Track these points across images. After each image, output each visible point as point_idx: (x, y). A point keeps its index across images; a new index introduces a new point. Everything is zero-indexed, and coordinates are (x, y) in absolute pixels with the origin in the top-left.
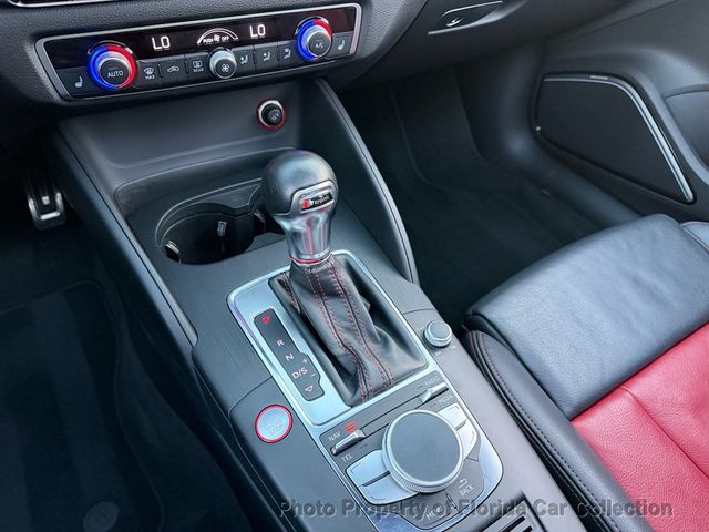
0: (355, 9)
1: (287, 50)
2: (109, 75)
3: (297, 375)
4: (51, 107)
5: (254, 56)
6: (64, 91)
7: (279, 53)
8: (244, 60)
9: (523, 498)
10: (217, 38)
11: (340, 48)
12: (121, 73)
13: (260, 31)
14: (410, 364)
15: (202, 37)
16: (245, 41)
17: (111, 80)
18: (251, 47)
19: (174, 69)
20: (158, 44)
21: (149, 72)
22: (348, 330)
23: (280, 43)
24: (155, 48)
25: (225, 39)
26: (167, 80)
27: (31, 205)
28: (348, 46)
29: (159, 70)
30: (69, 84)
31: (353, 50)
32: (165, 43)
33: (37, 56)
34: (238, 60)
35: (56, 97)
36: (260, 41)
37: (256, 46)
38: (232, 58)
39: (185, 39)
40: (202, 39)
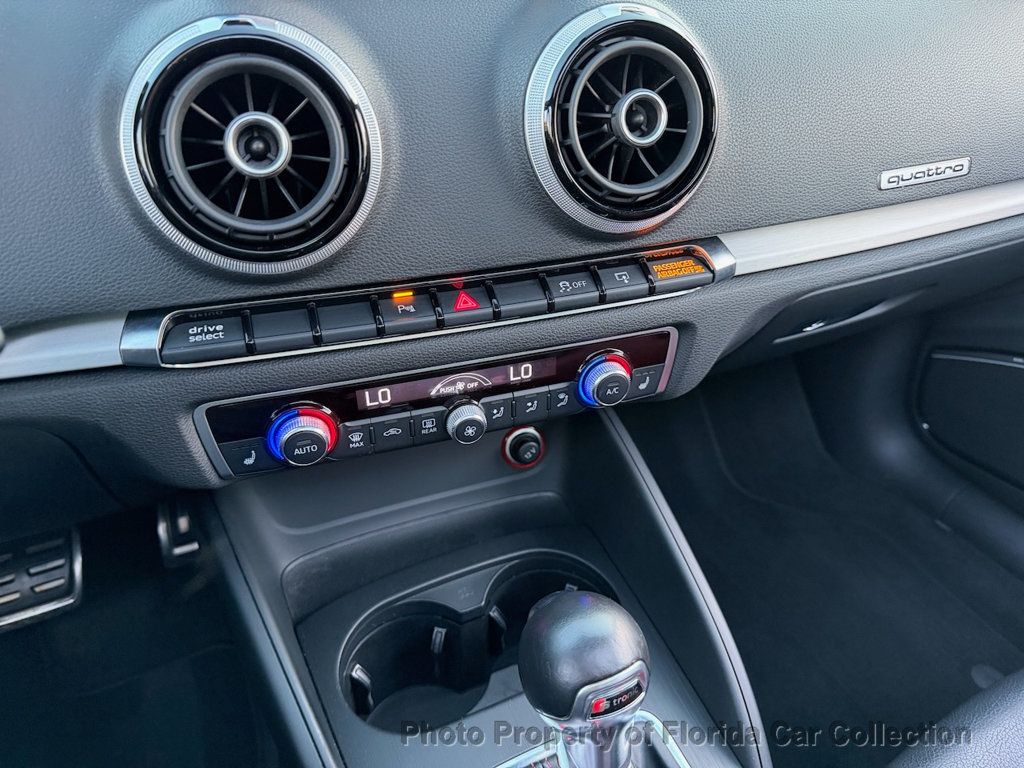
1: (561, 396)
2: (297, 452)
5: (513, 407)
6: (226, 469)
7: (550, 400)
10: (460, 386)
11: (643, 386)
12: (314, 448)
13: (525, 372)
15: (439, 386)
16: (502, 387)
17: (297, 458)
18: (509, 395)
19: (392, 431)
20: (374, 398)
21: (356, 437)
23: (552, 387)
24: (368, 404)
25: (471, 386)
26: (382, 445)
27: (162, 530)
28: (655, 382)
29: (370, 434)
30: (235, 461)
31: (661, 388)
32: (384, 396)
33: (197, 431)
34: (489, 415)
36: (524, 385)
37: (517, 394)
38: (480, 416)
40: (439, 388)
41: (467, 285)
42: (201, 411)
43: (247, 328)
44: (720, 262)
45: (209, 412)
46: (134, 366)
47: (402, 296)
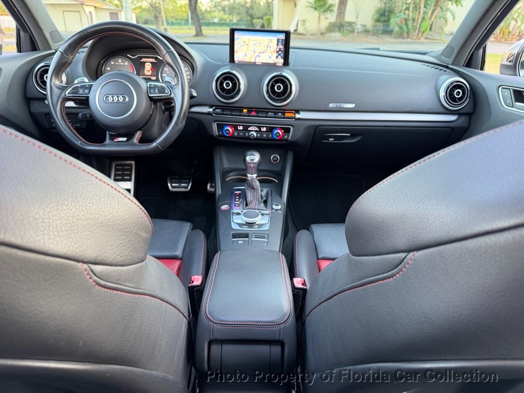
0: (290, 128)
1: (270, 135)
2: (227, 132)
3: (236, 202)
4: (213, 137)
5: (262, 135)
6: (217, 134)
7: (268, 136)
8: (259, 135)
9: (268, 234)
10: (253, 129)
11: (286, 137)
12: (229, 132)
13: (265, 129)
14: (265, 209)
16: (260, 130)
18: (261, 133)
19: (241, 134)
21: (236, 134)
22: (254, 199)
23: (269, 133)
25: (255, 130)
26: (240, 136)
28: (288, 137)
29: (238, 134)
30: (219, 133)
31: (289, 138)
32: (241, 128)
33: (215, 126)
34: (257, 135)
35: (215, 135)
38: (255, 134)
39: (246, 129)
40: (249, 129)
41: (255, 111)
42: (216, 123)
43: (223, 111)
44: (297, 116)
45: (217, 124)
46: (209, 114)
47: (245, 111)
